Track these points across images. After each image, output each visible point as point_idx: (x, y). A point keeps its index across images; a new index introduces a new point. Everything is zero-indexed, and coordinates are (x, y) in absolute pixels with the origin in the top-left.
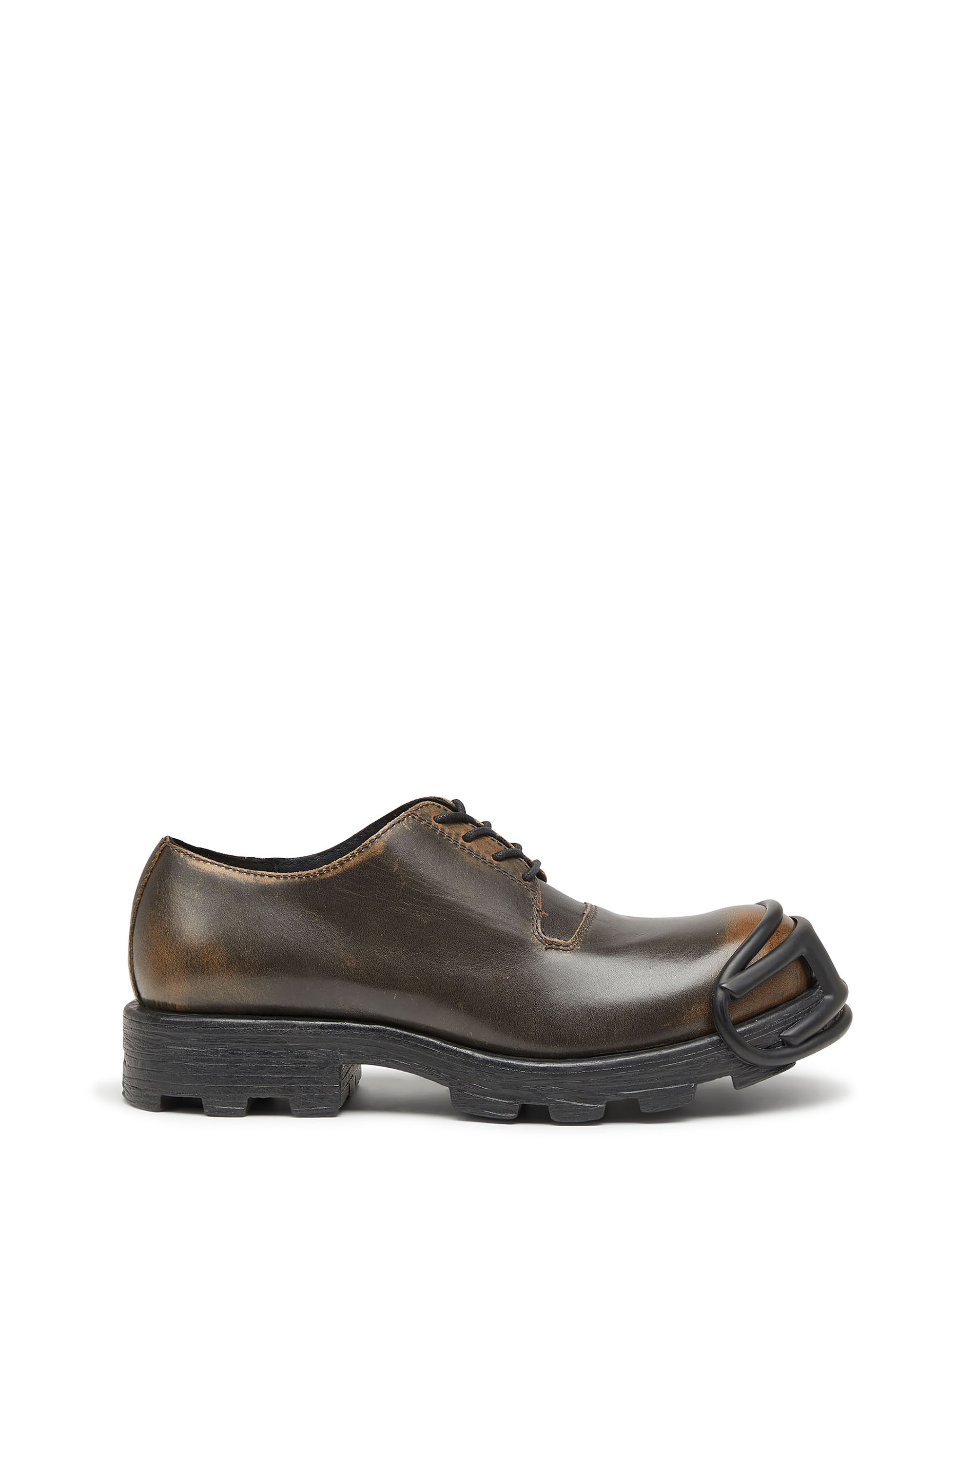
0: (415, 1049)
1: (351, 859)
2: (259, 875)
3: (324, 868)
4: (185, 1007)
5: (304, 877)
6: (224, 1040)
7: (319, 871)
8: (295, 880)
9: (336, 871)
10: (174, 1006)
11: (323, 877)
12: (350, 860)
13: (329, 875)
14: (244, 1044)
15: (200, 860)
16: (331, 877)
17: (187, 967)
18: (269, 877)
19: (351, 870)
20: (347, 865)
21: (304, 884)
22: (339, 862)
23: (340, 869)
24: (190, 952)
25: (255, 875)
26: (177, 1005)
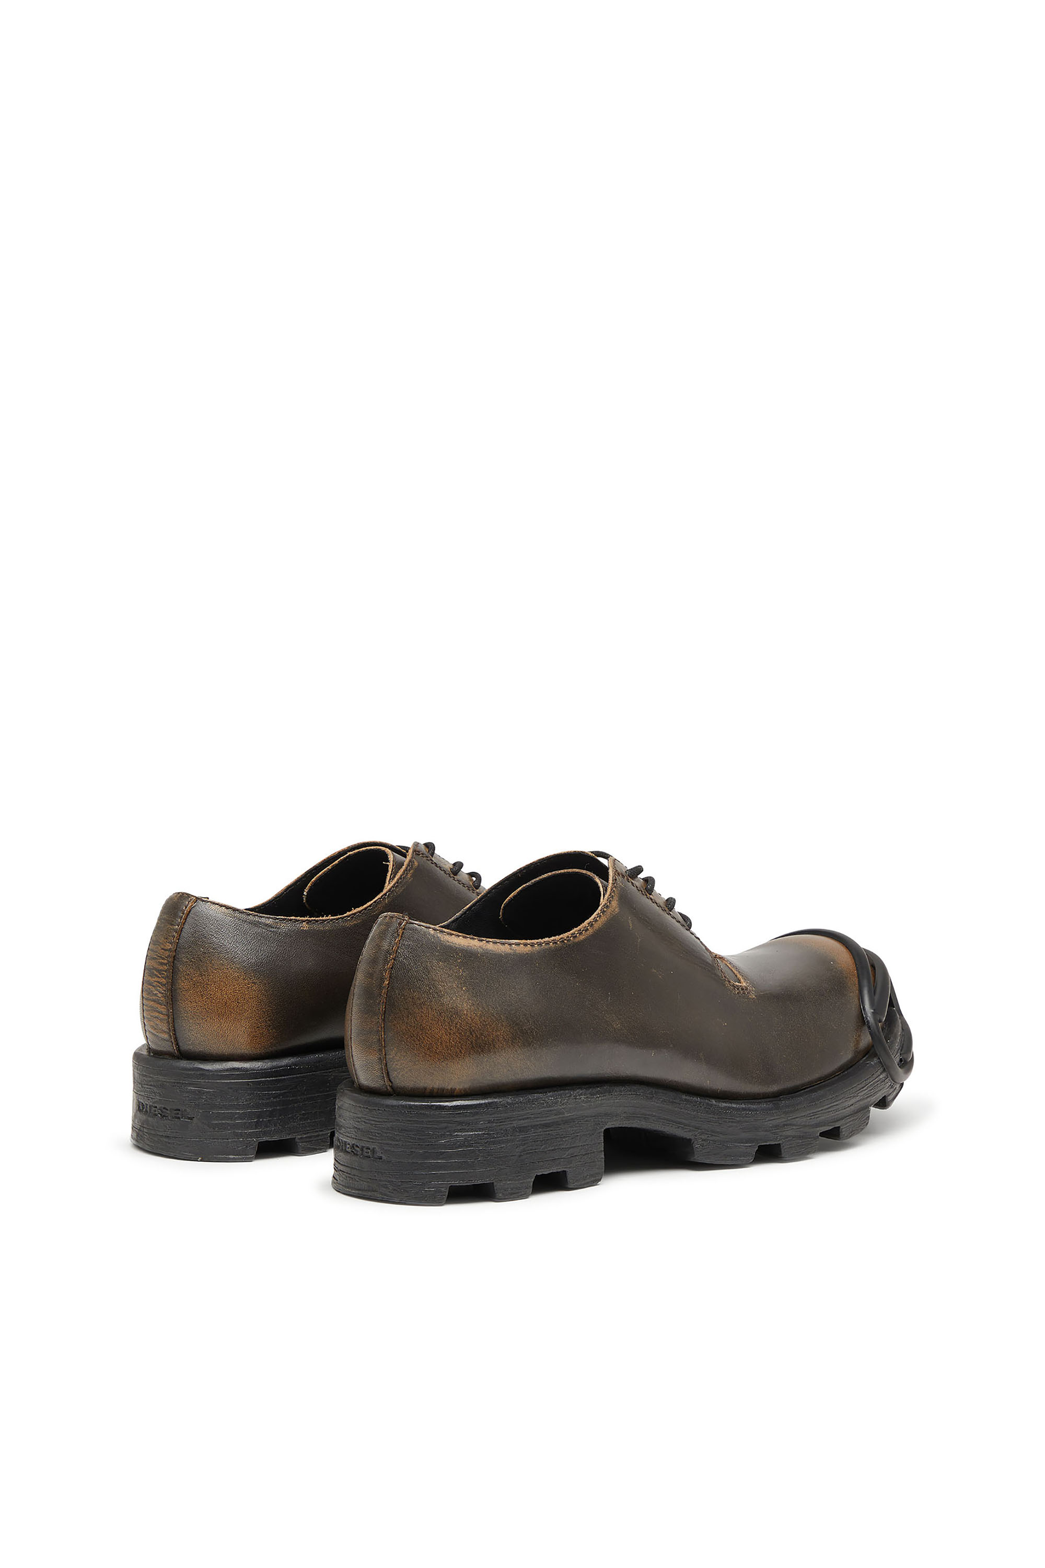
0: (664, 1104)
1: (598, 919)
2: (513, 944)
3: (576, 931)
4: (465, 1090)
5: (558, 942)
6: (512, 1119)
7: (572, 934)
8: (550, 946)
9: (588, 932)
10: (453, 1090)
11: (577, 940)
12: (598, 921)
13: (582, 937)
14: (529, 1120)
15: (452, 934)
16: (585, 940)
17: (473, 1047)
18: (524, 945)
19: (600, 930)
20: (597, 926)
21: (560, 949)
22: (589, 924)
23: (591, 931)
24: (473, 1031)
25: (510, 945)
26: (457, 1089)
